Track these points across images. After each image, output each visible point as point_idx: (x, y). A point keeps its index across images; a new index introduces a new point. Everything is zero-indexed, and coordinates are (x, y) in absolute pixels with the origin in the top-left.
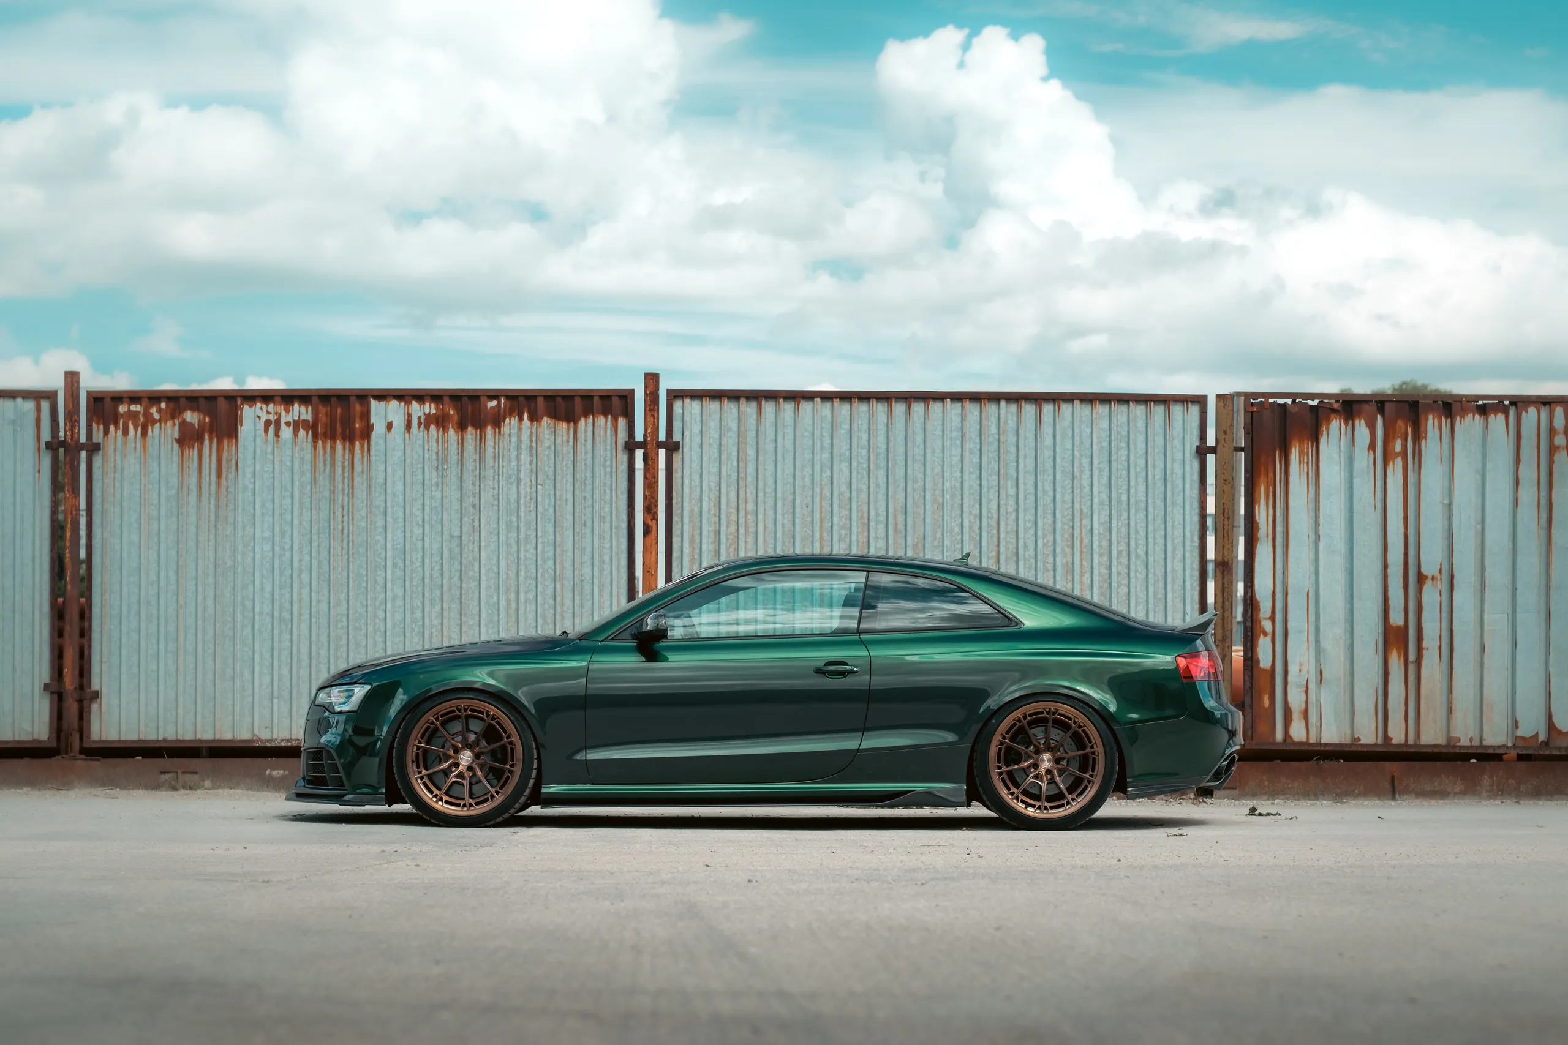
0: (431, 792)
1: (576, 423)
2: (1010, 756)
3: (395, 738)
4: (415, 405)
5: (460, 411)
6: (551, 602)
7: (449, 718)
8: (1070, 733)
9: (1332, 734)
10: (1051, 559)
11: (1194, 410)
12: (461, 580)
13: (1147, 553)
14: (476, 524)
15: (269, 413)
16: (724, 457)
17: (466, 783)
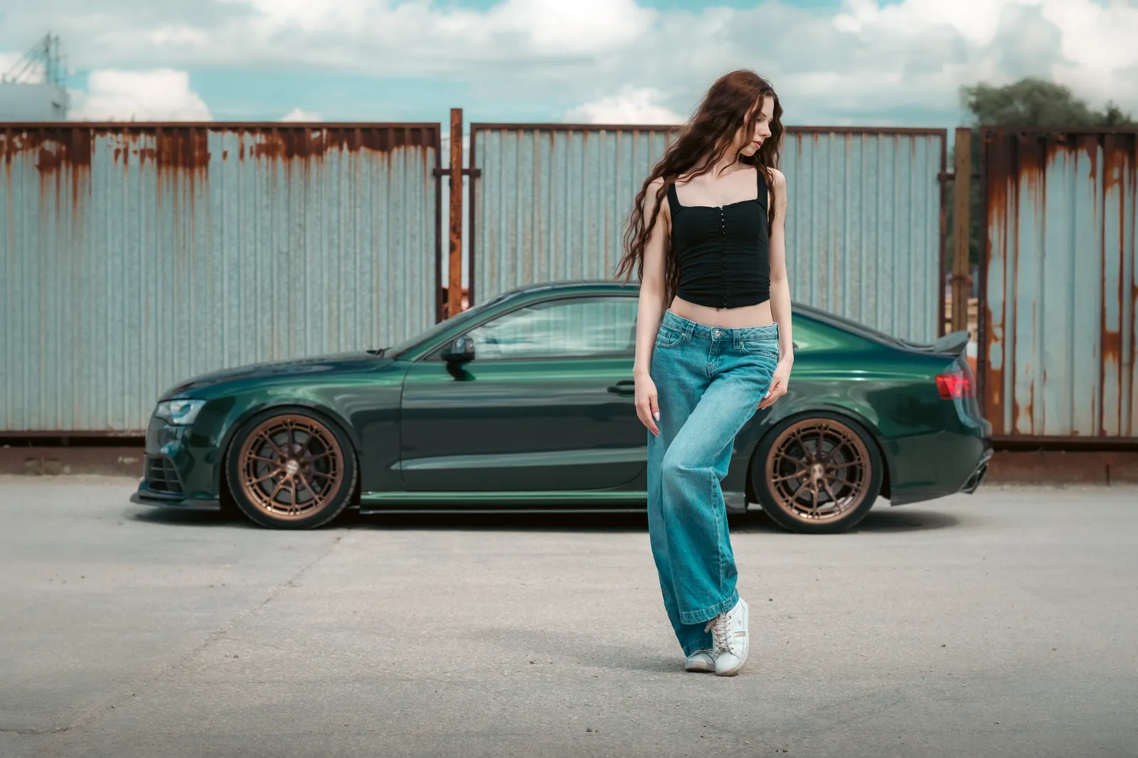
0: (261, 498)
1: (389, 152)
2: (785, 467)
3: (227, 449)
4: (247, 135)
5: (288, 142)
6: (369, 310)
7: (276, 431)
8: (840, 446)
9: (1053, 426)
10: (808, 273)
11: (936, 141)
12: (289, 290)
13: (893, 268)
14: (302, 242)
15: (118, 142)
16: (520, 183)
17: (292, 490)
